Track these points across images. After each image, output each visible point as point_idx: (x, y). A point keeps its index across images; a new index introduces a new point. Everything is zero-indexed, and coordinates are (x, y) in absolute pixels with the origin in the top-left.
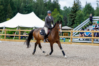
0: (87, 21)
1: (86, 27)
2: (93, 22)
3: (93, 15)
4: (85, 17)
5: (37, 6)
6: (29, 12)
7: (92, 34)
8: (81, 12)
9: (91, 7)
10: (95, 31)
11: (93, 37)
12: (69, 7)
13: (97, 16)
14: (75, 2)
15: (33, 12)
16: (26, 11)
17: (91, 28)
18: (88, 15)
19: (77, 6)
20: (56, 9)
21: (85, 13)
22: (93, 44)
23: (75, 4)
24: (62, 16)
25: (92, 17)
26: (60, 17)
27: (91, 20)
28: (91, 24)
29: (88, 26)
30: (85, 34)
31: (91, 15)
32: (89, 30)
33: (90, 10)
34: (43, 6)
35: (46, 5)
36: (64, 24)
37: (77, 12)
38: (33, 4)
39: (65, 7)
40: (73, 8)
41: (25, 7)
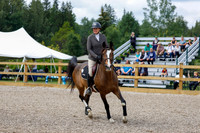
1: (123, 58)
2: (137, 48)
3: (137, 35)
4: (123, 39)
6: (15, 28)
7: (136, 71)
8: (115, 28)
9: (133, 20)
10: (140, 65)
11: (136, 77)
13: (145, 36)
14: (102, 10)
15: (22, 29)
16: (9, 25)
18: (127, 35)
19: (107, 18)
20: (66, 23)
22: (137, 89)
23: (103, 14)
24: (78, 37)
25: (134, 39)
26: (75, 38)
28: (133, 52)
29: (127, 55)
30: (122, 70)
32: (129, 63)
33: (132, 26)
34: (42, 16)
35: (48, 14)
36: (83, 51)
37: (107, 29)
38: (23, 12)
39: (84, 20)
41: (7, 18)
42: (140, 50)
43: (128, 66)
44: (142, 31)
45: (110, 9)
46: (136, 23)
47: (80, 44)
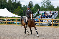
1: (36, 17)
2: (40, 14)
4: (35, 11)
5: (8, 5)
6: (3, 8)
7: (39, 21)
8: (33, 8)
10: (40, 19)
12: (27, 6)
13: (42, 10)
14: (29, 3)
15: (6, 8)
18: (37, 10)
19: (31, 5)
20: (19, 7)
21: (35, 9)
22: (39, 26)
24: (22, 11)
25: (39, 11)
26: (21, 11)
29: (37, 16)
30: (35, 20)
35: (13, 4)
36: (24, 15)
37: (31, 8)
38: (6, 3)
39: (24, 6)
41: (1, 5)
42: (40, 15)
43: (37, 19)
44: (41, 9)
45: (32, 2)
46: (39, 7)
47: (23, 13)
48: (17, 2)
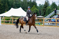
0: (53, 13)
1: (52, 17)
3: (57, 9)
5: (23, 4)
6: (18, 7)
7: (56, 21)
8: (49, 7)
9: (55, 4)
10: (58, 19)
11: (56, 22)
12: (42, 5)
17: (55, 17)
18: (53, 9)
19: (47, 4)
20: (34, 6)
21: (52, 8)
22: (56, 26)
24: (38, 10)
25: (56, 10)
26: (37, 10)
27: (55, 12)
28: (55, 15)
29: (54, 16)
31: (55, 9)
32: (54, 18)
33: (55, 6)
35: (28, 3)
36: (39, 14)
37: (47, 8)
38: (21, 2)
39: (40, 5)
40: (45, 5)
41: (16, 4)
47: (38, 12)
48: (32, 1)
